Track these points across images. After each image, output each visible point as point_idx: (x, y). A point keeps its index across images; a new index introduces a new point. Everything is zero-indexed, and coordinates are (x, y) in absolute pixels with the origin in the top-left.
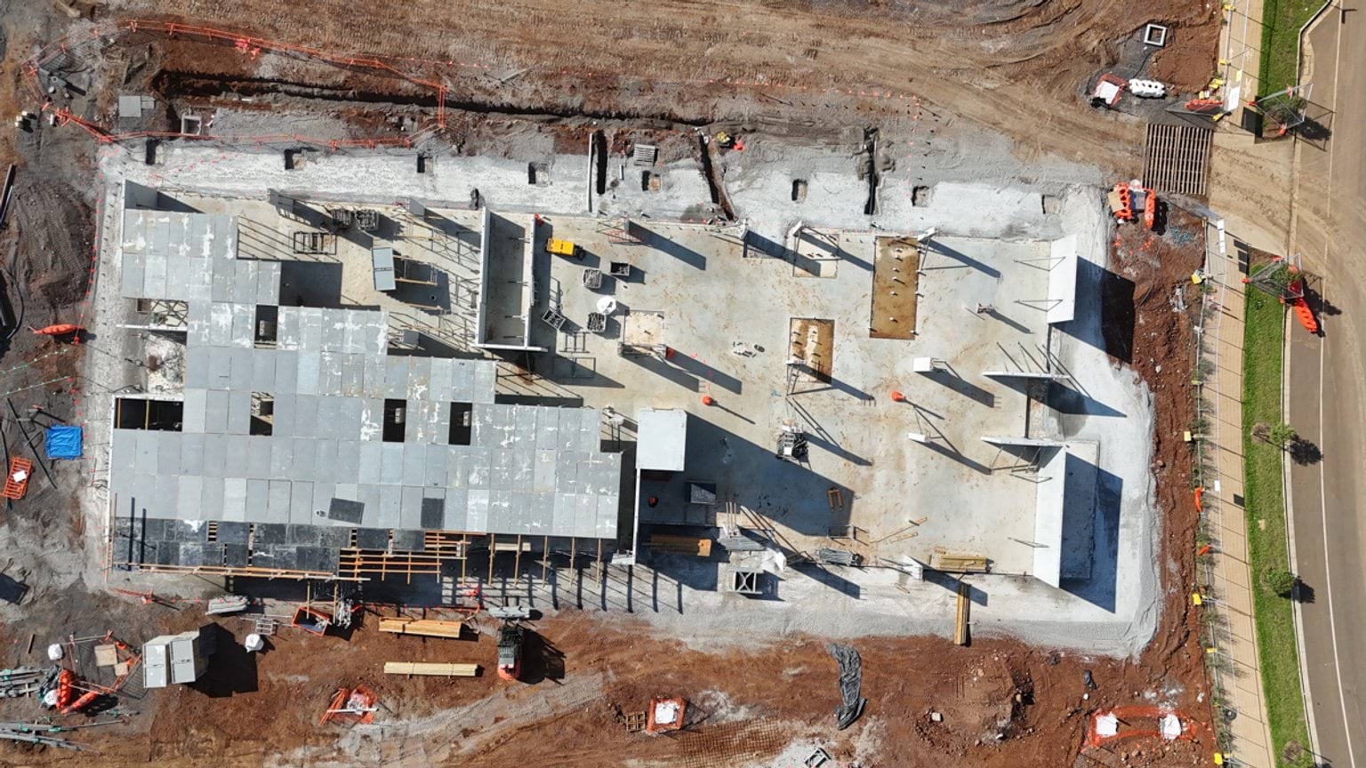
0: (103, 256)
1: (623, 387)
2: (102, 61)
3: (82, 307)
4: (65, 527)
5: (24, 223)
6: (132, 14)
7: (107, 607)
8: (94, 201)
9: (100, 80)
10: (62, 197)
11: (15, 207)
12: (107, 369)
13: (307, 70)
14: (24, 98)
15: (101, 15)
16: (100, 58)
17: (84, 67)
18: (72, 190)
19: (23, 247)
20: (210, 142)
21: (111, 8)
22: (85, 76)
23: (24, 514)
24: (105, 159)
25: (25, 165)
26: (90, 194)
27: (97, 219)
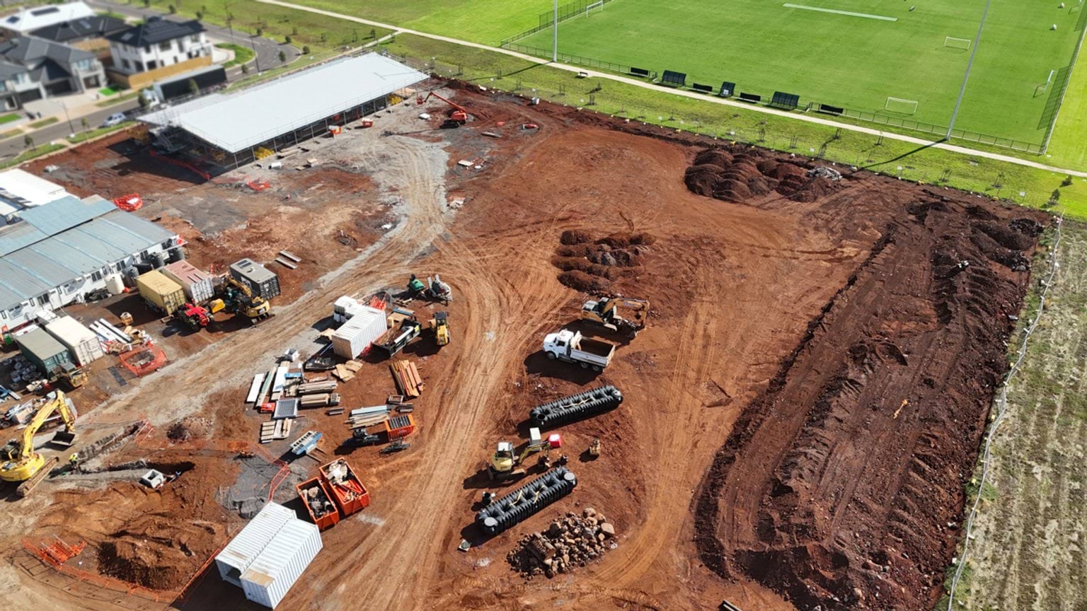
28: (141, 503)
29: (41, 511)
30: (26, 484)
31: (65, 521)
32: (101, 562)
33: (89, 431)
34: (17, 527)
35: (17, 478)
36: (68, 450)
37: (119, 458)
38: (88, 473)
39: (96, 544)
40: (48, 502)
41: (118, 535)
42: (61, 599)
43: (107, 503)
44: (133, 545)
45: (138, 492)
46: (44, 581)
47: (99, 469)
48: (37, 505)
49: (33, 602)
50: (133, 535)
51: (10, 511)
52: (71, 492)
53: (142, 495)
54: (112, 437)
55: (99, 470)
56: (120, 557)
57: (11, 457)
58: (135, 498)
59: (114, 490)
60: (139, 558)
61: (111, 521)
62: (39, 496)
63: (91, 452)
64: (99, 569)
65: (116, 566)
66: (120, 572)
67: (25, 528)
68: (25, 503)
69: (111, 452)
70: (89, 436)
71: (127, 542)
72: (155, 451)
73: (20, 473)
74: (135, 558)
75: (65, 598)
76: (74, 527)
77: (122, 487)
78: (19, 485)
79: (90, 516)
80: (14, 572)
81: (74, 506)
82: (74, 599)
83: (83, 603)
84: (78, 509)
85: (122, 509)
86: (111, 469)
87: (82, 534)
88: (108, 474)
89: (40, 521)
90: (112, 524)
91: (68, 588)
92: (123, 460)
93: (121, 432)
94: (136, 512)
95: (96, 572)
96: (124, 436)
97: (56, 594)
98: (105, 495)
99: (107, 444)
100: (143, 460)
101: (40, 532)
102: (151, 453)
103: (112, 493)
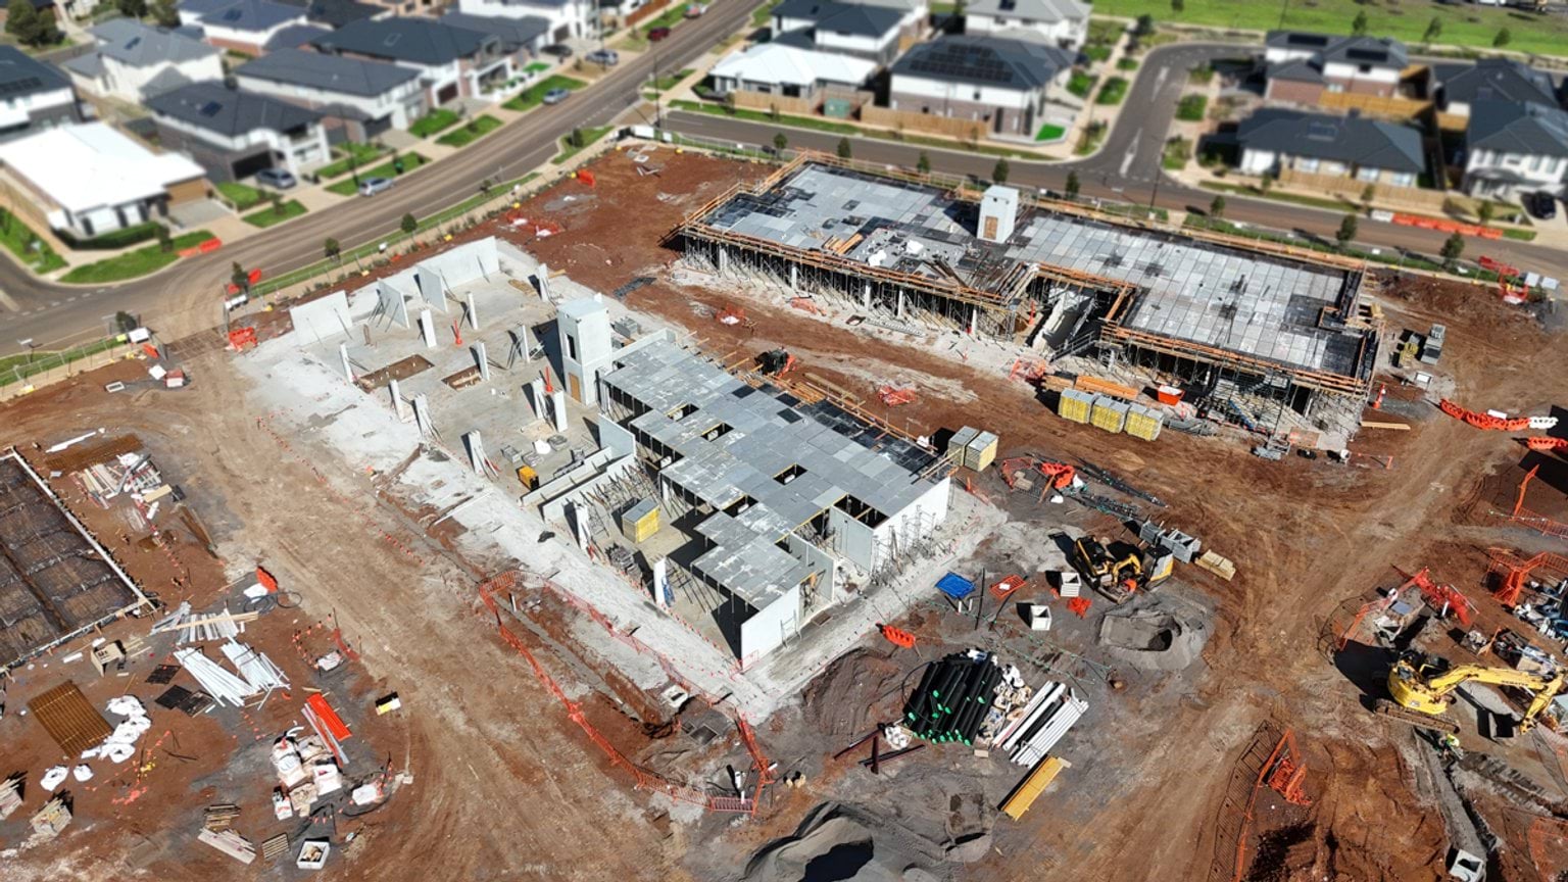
0: (825, 662)
1: (585, 419)
2: (692, 778)
3: (870, 644)
4: (995, 547)
5: (861, 712)
6: (633, 795)
7: (1003, 502)
8: (795, 696)
9: (707, 768)
10: (818, 712)
11: (860, 732)
12: (886, 603)
13: (555, 670)
14: (780, 800)
15: (656, 811)
16: (691, 782)
17: (710, 786)
18: (805, 713)
19: (877, 697)
20: (673, 674)
21: (643, 811)
22: (716, 779)
23: (1020, 570)
24: (759, 715)
25: (826, 754)
26: (794, 702)
27: (805, 684)
28: (1407, 860)
29: (1355, 739)
30: (1392, 706)
31: (1345, 771)
32: (1277, 833)
33: (1536, 755)
34: (1318, 720)
35: (1393, 690)
36: (1486, 740)
37: (1492, 810)
38: (1449, 777)
39: (1312, 818)
40: (1372, 743)
41: (1331, 842)
42: (1210, 800)
43: (1394, 814)
44: (1313, 862)
45: (1429, 851)
46: (1237, 772)
47: (1461, 788)
48: (1364, 731)
49: (1200, 771)
50: (1331, 860)
51: (1344, 705)
52: (1401, 764)
53: (1426, 858)
54: (1535, 788)
55: (1459, 790)
56: (1288, 851)
57: (1421, 669)
58: (1416, 850)
59: (1423, 818)
60: (1289, 876)
61: (1360, 827)
62: (1381, 729)
63: (1492, 769)
64: (1267, 833)
65: (1274, 851)
66: (1265, 858)
67: (1319, 729)
68: (1364, 717)
69: (1502, 796)
70: (1525, 758)
71: (1315, 853)
72: (1529, 858)
73: (1401, 690)
74: (1288, 870)
75: (1213, 804)
76: (1336, 785)
77: (1430, 827)
78: (1386, 698)
79: (1362, 799)
80: (1244, 737)
81: (1375, 775)
82: (1213, 815)
83: (1209, 826)
84: (1372, 781)
85: (1387, 836)
86: (1467, 805)
87: (1326, 798)
88: (1454, 802)
89: (1337, 743)
90: (1354, 830)
91: (1230, 803)
92: (1489, 815)
93: (1550, 798)
94: (1387, 856)
95: (1262, 829)
96: (1547, 806)
97: (1218, 791)
98: (1410, 808)
99: (1520, 785)
100: (1500, 842)
101: (1316, 747)
102: (1524, 850)
103: (1415, 817)
